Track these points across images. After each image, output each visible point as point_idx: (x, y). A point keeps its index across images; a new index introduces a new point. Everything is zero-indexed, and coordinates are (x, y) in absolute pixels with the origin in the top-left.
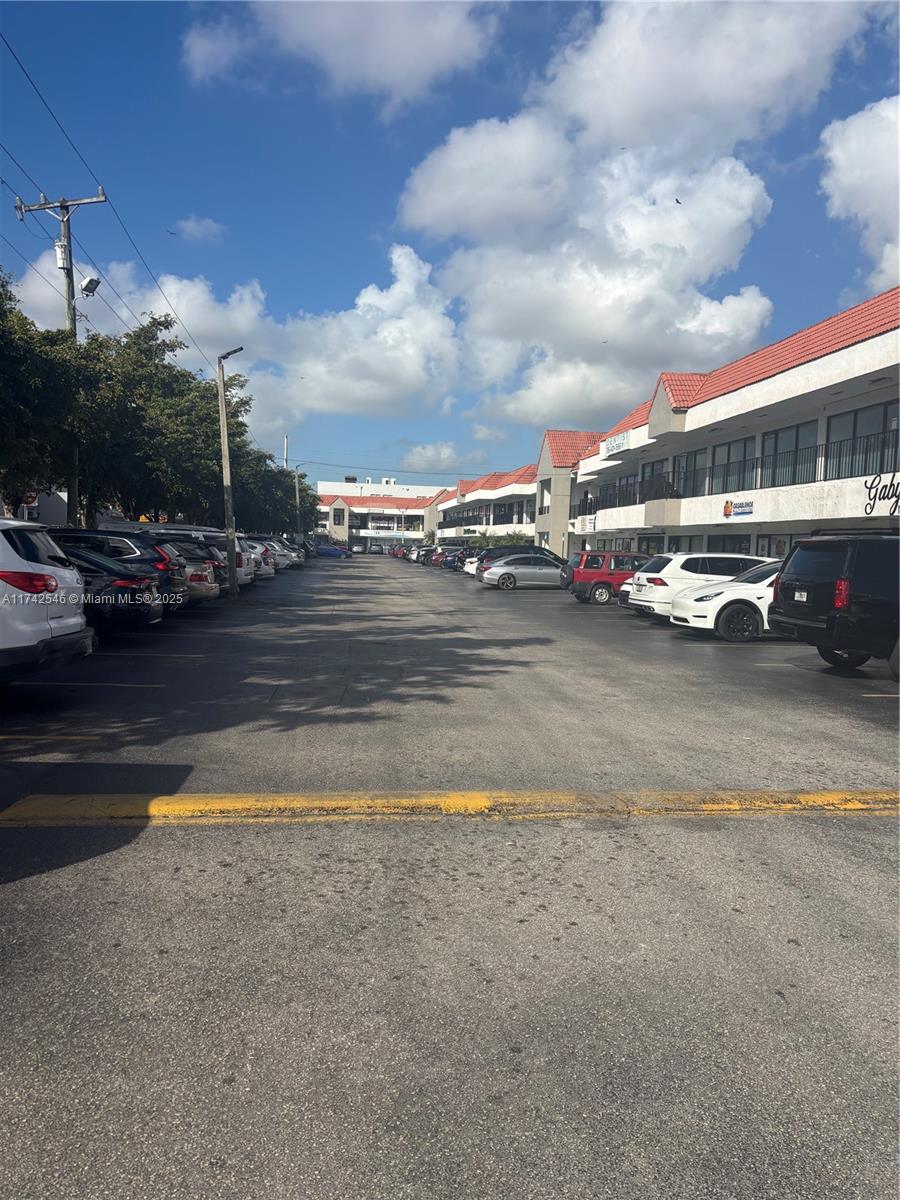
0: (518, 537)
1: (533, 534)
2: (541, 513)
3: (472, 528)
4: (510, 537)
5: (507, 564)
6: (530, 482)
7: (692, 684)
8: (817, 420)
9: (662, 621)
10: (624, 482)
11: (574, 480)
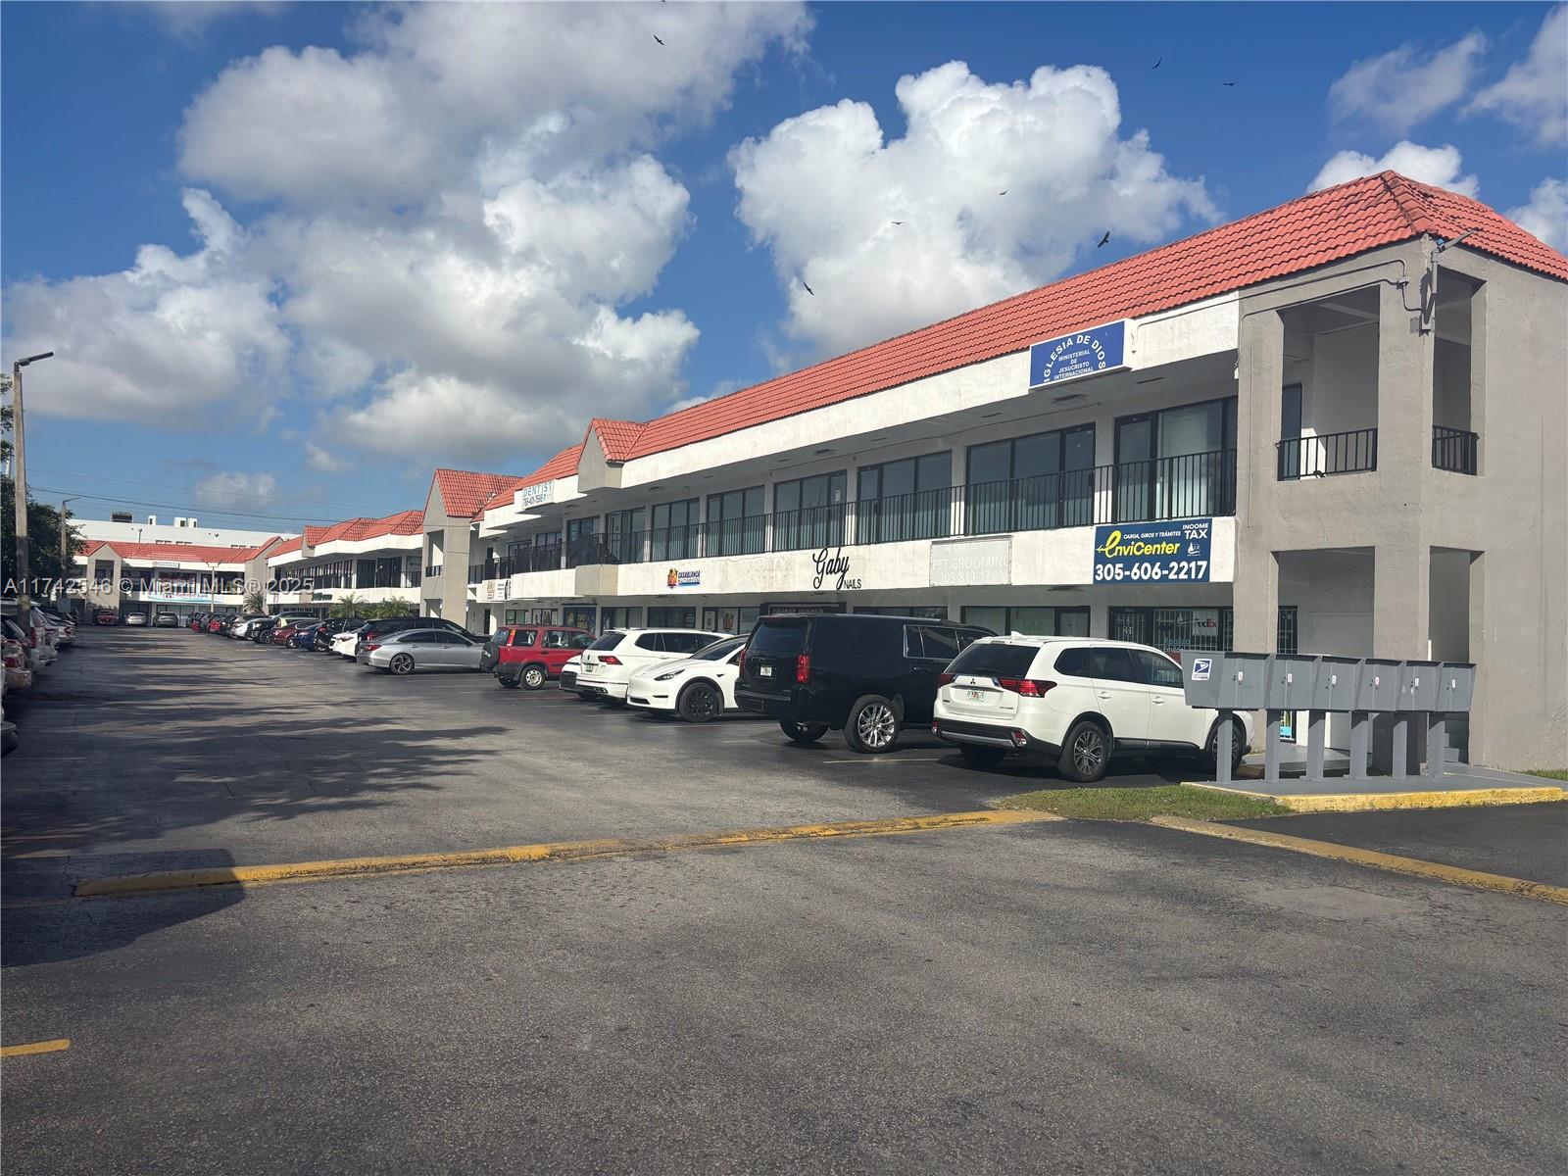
0: (402, 605)
1: (419, 602)
2: (429, 574)
3: (325, 591)
4: (388, 606)
5: (403, 641)
6: (411, 533)
7: (671, 761)
8: (763, 486)
9: (617, 705)
10: (542, 542)
11: (474, 534)
